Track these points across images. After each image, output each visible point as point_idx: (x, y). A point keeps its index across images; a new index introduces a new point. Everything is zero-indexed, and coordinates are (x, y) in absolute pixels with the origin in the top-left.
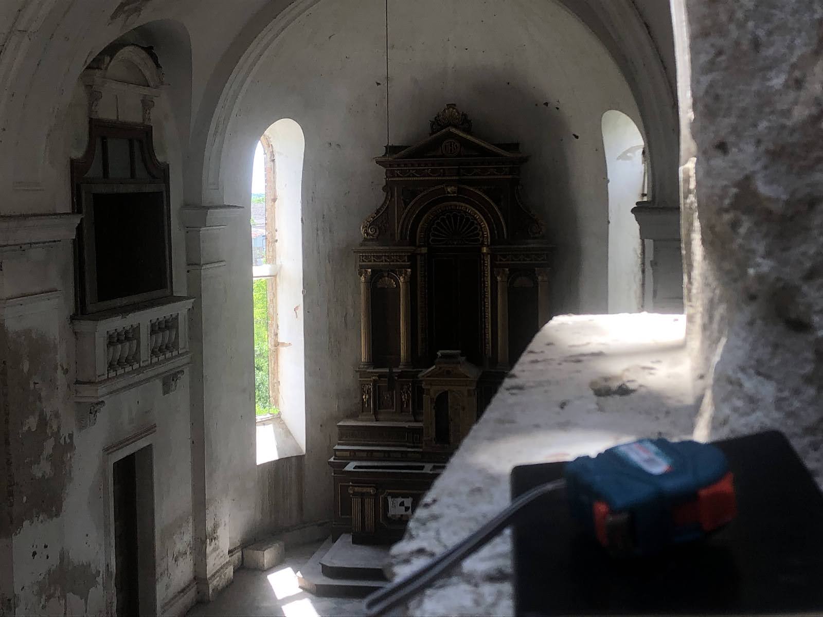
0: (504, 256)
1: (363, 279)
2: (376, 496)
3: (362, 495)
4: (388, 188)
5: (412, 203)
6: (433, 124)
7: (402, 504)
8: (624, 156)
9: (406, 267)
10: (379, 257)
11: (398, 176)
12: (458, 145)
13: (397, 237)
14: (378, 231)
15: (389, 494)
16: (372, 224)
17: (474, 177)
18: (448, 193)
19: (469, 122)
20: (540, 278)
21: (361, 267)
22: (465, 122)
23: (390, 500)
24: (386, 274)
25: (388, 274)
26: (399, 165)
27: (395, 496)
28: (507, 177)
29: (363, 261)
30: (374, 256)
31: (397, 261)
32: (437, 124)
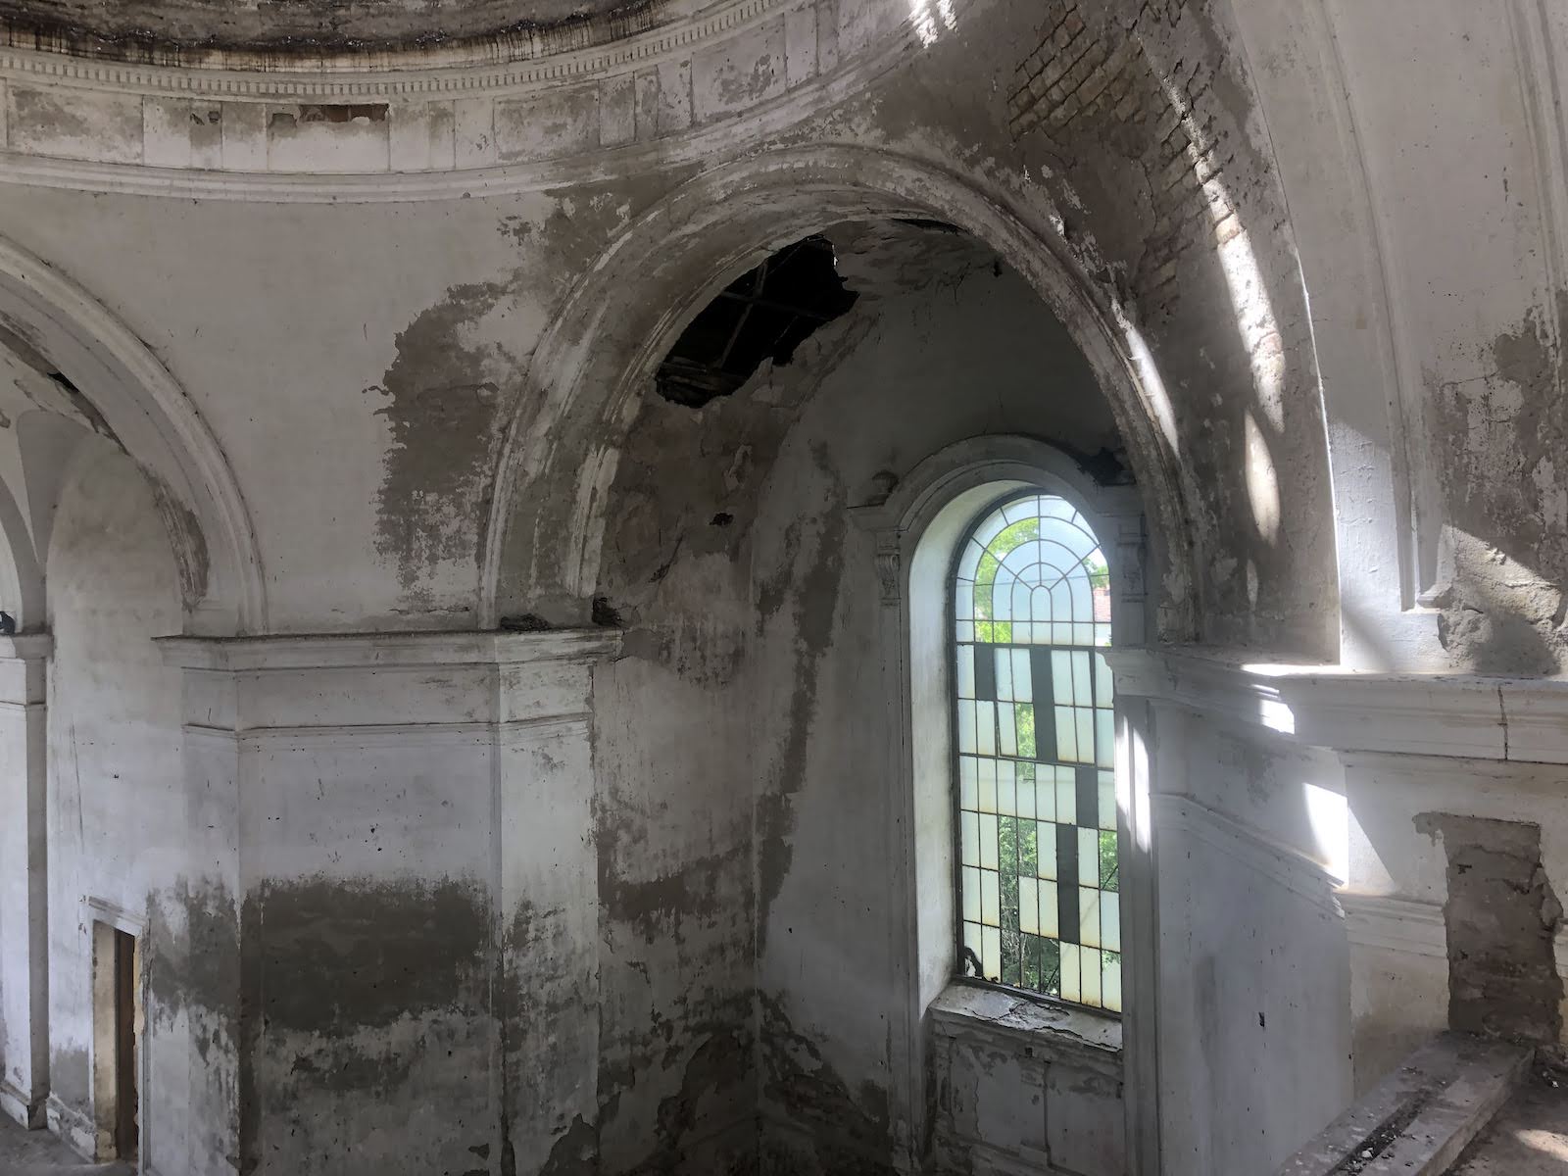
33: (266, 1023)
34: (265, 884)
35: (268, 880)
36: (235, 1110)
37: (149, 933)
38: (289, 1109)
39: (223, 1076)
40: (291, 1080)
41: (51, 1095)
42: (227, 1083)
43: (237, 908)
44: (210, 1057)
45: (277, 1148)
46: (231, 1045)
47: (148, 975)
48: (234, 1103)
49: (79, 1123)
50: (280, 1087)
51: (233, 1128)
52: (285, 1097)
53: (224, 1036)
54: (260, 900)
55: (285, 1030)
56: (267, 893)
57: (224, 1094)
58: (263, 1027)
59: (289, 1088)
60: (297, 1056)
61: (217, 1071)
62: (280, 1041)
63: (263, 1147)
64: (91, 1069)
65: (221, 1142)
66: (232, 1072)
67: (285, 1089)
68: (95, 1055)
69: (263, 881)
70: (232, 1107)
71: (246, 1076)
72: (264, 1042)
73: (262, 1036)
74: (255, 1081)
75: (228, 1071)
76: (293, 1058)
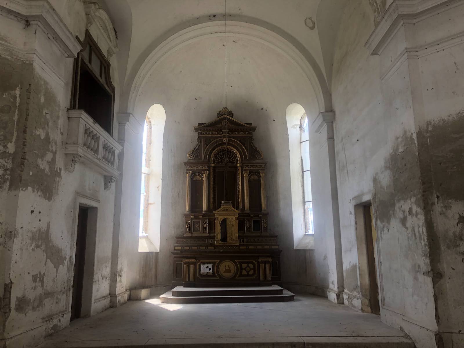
0: (247, 166)
1: (188, 175)
2: (195, 264)
3: (189, 263)
4: (199, 139)
5: (209, 145)
6: (218, 114)
7: (207, 267)
8: (293, 127)
9: (206, 170)
10: (195, 166)
11: (204, 134)
12: (228, 123)
13: (203, 158)
14: (194, 156)
15: (202, 263)
16: (192, 153)
17: (235, 135)
18: (224, 141)
19: (232, 114)
20: (261, 175)
21: (187, 170)
22: (231, 114)
23: (202, 266)
24: (197, 174)
25: (198, 174)
26: (204, 130)
27: (204, 263)
28: (248, 135)
29: (188, 168)
30: (193, 166)
31: (203, 168)
32: (220, 114)
33: (438, 197)
34: (428, 123)
35: (430, 122)
36: (425, 245)
37: (375, 195)
38: (458, 246)
39: (416, 230)
40: (458, 229)
41: (345, 291)
42: (419, 232)
43: (415, 136)
44: (408, 224)
45: (453, 269)
46: (419, 210)
47: (377, 213)
48: (424, 241)
49: (355, 297)
50: (451, 234)
51: (425, 255)
52: (455, 239)
53: (415, 208)
54: (427, 132)
55: (450, 201)
56: (430, 128)
57: (418, 238)
58: (436, 200)
59: (457, 234)
60: (460, 215)
61: (413, 229)
62: (447, 207)
63: (445, 267)
64: (358, 270)
65: (419, 266)
66: (421, 224)
67: (454, 234)
68: (359, 263)
69: (427, 122)
70: (423, 244)
71: (430, 225)
72: (438, 208)
73: (436, 204)
74: (435, 228)
75: (418, 225)
76: (457, 216)
